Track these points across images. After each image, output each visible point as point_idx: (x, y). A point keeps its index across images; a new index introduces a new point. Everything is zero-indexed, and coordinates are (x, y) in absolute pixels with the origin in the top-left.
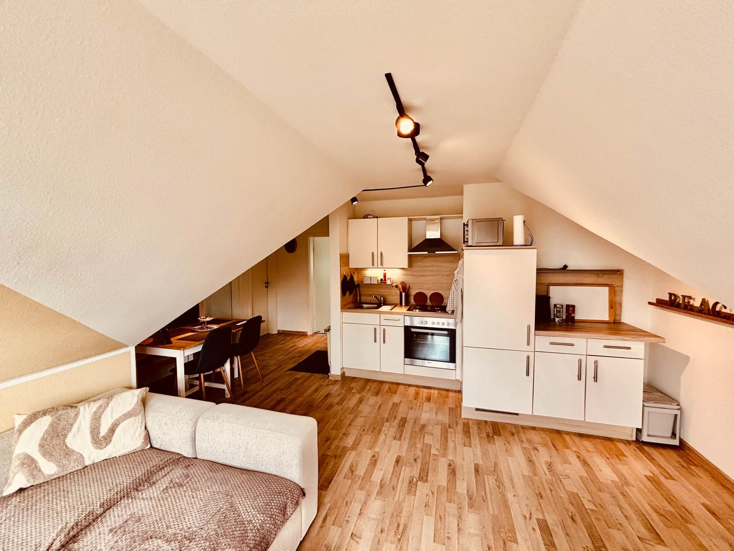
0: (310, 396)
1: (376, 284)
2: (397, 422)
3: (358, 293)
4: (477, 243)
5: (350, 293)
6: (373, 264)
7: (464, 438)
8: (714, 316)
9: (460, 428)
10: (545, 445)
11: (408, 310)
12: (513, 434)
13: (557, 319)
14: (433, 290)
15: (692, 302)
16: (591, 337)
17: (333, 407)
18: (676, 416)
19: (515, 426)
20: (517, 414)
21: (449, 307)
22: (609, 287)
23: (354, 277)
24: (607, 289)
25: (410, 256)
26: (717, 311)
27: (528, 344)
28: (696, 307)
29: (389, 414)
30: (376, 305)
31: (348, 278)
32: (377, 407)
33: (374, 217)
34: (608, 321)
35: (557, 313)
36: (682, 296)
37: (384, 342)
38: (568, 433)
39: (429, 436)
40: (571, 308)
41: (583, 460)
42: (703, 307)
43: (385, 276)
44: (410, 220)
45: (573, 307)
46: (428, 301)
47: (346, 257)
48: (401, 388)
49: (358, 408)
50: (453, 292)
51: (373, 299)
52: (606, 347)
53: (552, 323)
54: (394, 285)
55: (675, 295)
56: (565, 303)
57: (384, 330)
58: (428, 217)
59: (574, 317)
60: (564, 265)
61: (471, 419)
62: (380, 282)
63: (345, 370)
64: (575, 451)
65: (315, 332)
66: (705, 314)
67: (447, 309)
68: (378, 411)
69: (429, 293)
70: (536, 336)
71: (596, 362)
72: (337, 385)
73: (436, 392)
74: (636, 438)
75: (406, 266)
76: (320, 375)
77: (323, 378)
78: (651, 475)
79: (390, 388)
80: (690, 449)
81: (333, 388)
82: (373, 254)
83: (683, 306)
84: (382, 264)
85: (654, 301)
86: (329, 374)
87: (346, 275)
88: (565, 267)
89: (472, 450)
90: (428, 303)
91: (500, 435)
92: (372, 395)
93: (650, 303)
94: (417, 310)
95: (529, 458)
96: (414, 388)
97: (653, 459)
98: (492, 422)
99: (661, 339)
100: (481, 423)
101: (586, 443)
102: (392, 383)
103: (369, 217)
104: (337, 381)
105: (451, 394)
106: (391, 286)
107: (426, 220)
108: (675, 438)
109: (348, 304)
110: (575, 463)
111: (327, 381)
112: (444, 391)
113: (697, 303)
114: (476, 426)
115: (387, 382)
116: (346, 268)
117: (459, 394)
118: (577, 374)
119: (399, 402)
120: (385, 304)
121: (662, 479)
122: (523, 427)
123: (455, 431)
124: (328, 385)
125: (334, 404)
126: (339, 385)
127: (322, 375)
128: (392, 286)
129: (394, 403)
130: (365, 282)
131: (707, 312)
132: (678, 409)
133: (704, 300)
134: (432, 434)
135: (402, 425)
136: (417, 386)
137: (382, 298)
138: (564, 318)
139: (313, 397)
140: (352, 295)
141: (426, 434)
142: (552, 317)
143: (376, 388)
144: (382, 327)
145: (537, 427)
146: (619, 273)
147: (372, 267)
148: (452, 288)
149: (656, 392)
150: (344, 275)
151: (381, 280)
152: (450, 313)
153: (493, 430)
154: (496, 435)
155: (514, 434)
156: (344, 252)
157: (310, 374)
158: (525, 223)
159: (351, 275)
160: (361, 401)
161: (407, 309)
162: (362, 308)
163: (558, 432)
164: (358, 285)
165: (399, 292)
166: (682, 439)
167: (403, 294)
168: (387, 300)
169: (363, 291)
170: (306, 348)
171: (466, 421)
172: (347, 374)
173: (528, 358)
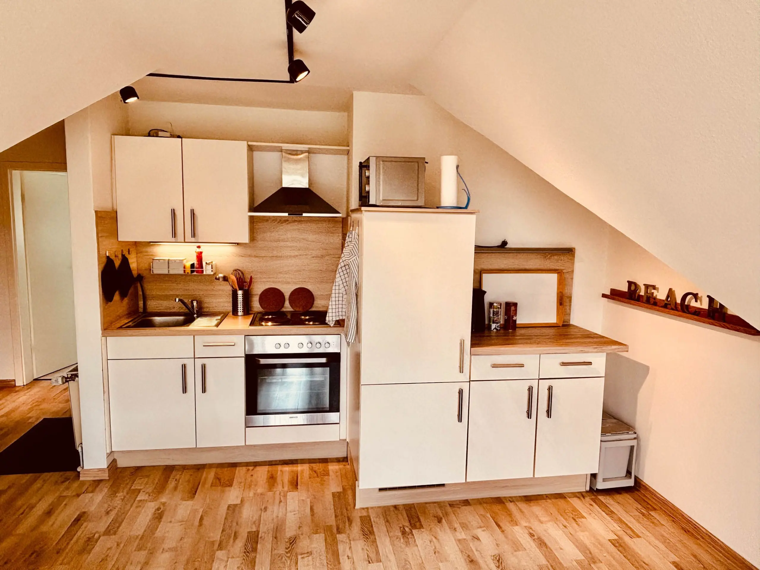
0: (34, 528)
1: (181, 275)
2: (240, 544)
3: (140, 293)
4: (384, 200)
5: (123, 296)
6: (174, 234)
7: (366, 547)
8: (683, 311)
9: (356, 529)
10: (486, 527)
11: (252, 324)
12: (440, 521)
13: (493, 326)
14: (295, 283)
15: (655, 292)
16: (545, 352)
17: (97, 541)
18: (632, 448)
19: (439, 504)
20: (443, 485)
21: (330, 314)
22: (558, 273)
23: (130, 261)
24: (554, 277)
25: (252, 219)
26: (686, 305)
27: (461, 371)
28: (660, 300)
29: (223, 531)
30: (182, 318)
31: (117, 263)
32: (197, 523)
33: (172, 136)
34: (556, 323)
35: (493, 315)
36: (644, 285)
37: (204, 390)
38: (512, 500)
39: (306, 559)
40: (513, 308)
41: (539, 538)
42: (669, 300)
43: (199, 257)
44: (251, 149)
45: (515, 305)
46: (287, 303)
47: (112, 218)
48: (240, 472)
49: (154, 534)
50: (337, 288)
51: (176, 305)
52: (564, 364)
53: (486, 333)
54: (221, 275)
55: (635, 284)
56: (504, 299)
57: (204, 367)
58: (285, 146)
59: (516, 321)
60: (503, 240)
61: (372, 508)
62: (188, 270)
63: (116, 456)
64: (525, 527)
65: (35, 377)
66: (672, 309)
67: (327, 318)
68: (198, 531)
69: (287, 290)
70: (472, 356)
71: (550, 389)
72: (101, 490)
73: (306, 467)
74: (590, 488)
75: (245, 238)
76: (55, 476)
77: (67, 479)
78: (616, 537)
79: (218, 478)
80: (646, 488)
81: (92, 500)
82: (173, 212)
83: (645, 299)
84: (194, 235)
85: (608, 293)
86: (79, 469)
87: (113, 257)
88: (504, 243)
89: (382, 567)
90: (287, 308)
91: (421, 526)
92: (183, 499)
93: (604, 296)
94: (270, 324)
95: (469, 556)
96: (266, 468)
97: (612, 512)
98: (404, 505)
99: (625, 347)
100: (389, 510)
101: (536, 509)
102: (221, 466)
103: (160, 134)
104: (101, 481)
105: (333, 467)
106: (214, 278)
107: (281, 151)
108: (630, 477)
109: (120, 317)
110: (529, 547)
111: (76, 485)
112: (320, 462)
113: (661, 295)
114: (382, 519)
115: (211, 466)
116: (113, 241)
117: (344, 463)
118: (526, 410)
119: (238, 502)
120: (201, 313)
121: (627, 539)
122: (452, 504)
123: (349, 537)
124: (78, 495)
125: (97, 536)
126: (106, 490)
127: (61, 473)
128: (216, 279)
129: (229, 506)
130: (156, 271)
131: (673, 307)
132: (635, 438)
133: (670, 290)
134: (310, 553)
135: (252, 547)
136: (271, 463)
137: (195, 303)
138: (502, 322)
139: (44, 528)
140: (126, 300)
141: (300, 557)
142: (486, 322)
143: (189, 481)
144: (199, 362)
145: (471, 500)
146: (569, 252)
147: (173, 240)
148: (337, 280)
149: (610, 418)
150: (108, 257)
151: (192, 266)
152: (332, 325)
153: (410, 521)
154: (416, 528)
155: (441, 518)
156: (107, 206)
157: (29, 475)
158: (458, 169)
159: (123, 256)
160: (159, 516)
161: (249, 321)
162: (150, 324)
163: (499, 501)
164: (140, 278)
165: (230, 288)
166: (637, 477)
167: (240, 293)
168: (206, 305)
169: (151, 289)
170: (16, 416)
171: (365, 514)
172: (122, 463)
173: (461, 392)
